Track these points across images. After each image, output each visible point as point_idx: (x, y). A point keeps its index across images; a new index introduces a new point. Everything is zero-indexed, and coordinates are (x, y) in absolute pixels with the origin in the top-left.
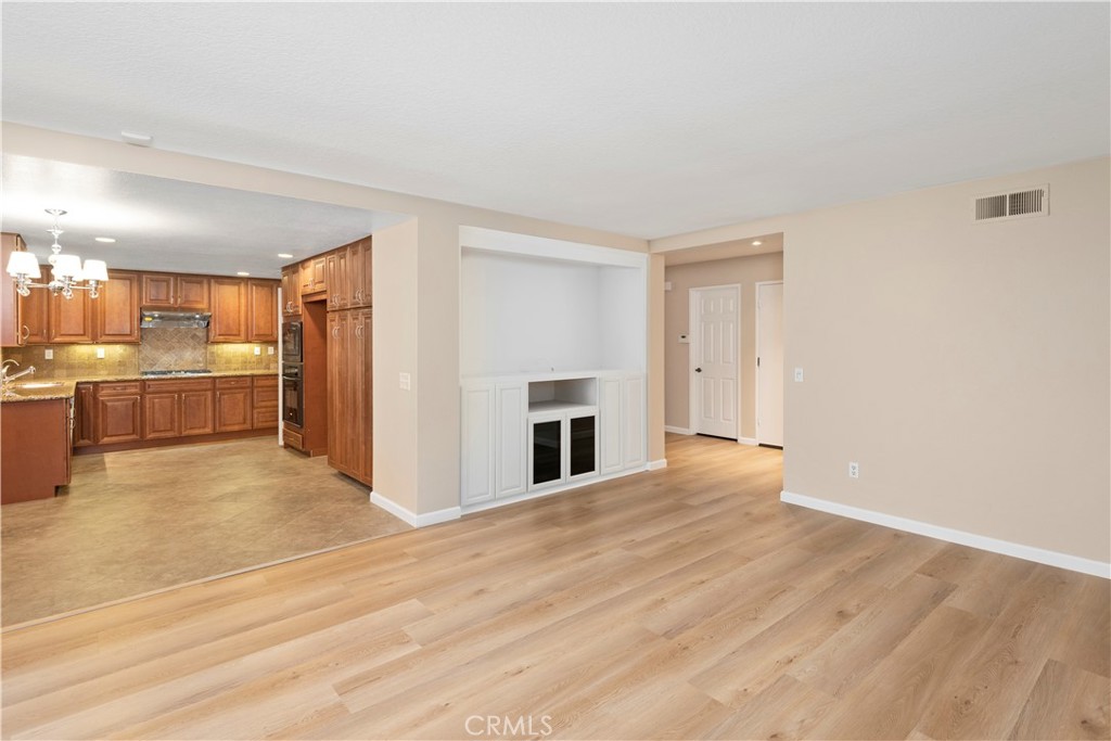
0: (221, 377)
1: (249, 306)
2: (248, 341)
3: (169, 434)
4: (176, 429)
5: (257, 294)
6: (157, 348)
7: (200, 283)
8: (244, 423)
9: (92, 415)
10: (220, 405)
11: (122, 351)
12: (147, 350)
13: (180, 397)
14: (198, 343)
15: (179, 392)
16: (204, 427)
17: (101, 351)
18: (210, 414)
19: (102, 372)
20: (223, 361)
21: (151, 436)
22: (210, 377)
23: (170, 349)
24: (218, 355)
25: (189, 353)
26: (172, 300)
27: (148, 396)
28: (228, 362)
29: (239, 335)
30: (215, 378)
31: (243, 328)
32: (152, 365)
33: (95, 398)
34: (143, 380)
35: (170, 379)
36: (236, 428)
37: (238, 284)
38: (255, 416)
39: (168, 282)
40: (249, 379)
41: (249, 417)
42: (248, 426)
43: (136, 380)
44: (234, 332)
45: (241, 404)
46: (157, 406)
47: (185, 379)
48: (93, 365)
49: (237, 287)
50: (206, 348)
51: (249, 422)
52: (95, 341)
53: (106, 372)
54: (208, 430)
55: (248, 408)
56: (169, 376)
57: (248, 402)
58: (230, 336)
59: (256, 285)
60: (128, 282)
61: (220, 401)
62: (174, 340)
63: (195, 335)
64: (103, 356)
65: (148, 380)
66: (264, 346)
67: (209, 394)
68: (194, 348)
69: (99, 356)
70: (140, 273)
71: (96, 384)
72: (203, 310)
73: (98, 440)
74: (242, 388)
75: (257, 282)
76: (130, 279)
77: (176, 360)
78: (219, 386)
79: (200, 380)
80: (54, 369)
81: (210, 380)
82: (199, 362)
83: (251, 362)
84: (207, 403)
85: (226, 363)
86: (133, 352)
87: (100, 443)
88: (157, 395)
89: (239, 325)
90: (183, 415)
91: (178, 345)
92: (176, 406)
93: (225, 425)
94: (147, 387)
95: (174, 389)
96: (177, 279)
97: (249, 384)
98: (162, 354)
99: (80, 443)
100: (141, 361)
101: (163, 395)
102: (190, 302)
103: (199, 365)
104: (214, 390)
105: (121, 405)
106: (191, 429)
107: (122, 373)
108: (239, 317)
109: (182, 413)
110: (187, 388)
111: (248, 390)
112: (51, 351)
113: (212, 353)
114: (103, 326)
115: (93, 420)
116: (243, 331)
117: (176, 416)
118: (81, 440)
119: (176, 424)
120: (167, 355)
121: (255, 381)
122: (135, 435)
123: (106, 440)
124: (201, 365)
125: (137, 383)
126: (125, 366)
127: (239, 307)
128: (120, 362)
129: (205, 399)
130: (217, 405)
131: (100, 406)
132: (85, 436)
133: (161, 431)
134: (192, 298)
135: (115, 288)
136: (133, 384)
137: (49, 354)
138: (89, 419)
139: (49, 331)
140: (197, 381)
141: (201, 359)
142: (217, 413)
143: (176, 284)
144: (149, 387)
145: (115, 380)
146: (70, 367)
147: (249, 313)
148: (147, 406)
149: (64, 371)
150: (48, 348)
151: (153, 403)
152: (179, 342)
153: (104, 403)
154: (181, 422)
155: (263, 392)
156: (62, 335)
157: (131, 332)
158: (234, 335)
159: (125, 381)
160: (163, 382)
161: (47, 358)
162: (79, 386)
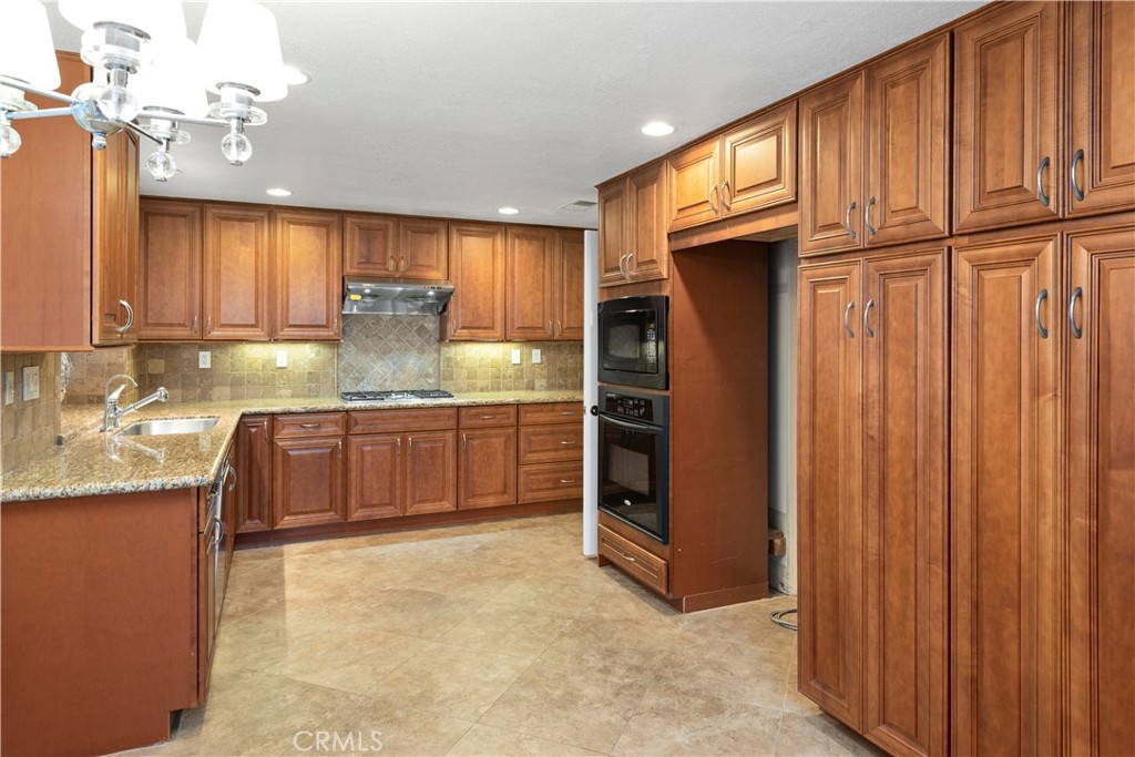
0: (469, 407)
1: (509, 274)
2: (506, 340)
3: (387, 512)
4: (398, 501)
5: (522, 252)
6: (365, 351)
7: (435, 233)
8: (505, 492)
9: (266, 473)
10: (467, 459)
11: (313, 355)
12: (351, 353)
13: (404, 441)
14: (428, 341)
15: (404, 433)
16: (441, 500)
17: (283, 355)
18: (451, 475)
19: (283, 392)
20: (464, 373)
21: (357, 515)
22: (450, 406)
23: (385, 352)
24: (457, 364)
25: (412, 361)
26: (391, 264)
27: (353, 439)
28: (472, 375)
29: (492, 328)
30: (459, 407)
31: (499, 316)
32: (359, 380)
33: (272, 443)
34: (347, 411)
35: (388, 409)
36: (491, 501)
37: (492, 235)
38: (521, 479)
39: (385, 230)
40: (513, 410)
41: (512, 482)
42: (509, 499)
43: (335, 411)
44: (486, 323)
45: (500, 457)
46: (368, 458)
47: (413, 408)
48: (269, 380)
49: (491, 240)
50: (439, 351)
51: (512, 490)
52: (273, 338)
53: (288, 392)
54: (447, 505)
55: (512, 465)
56: (387, 403)
57: (512, 453)
58: (477, 332)
59: (518, 236)
60: (324, 230)
61: (466, 451)
62: (391, 336)
63: (422, 326)
64: (284, 365)
65: (355, 410)
66: (526, 349)
67: (450, 436)
68: (421, 351)
69: (279, 365)
70: (342, 214)
71: (273, 416)
72: (437, 281)
73: (273, 522)
74: (502, 427)
75: (515, 230)
76: (327, 225)
77: (395, 372)
78: (465, 422)
79: (437, 412)
80: (211, 386)
81: (451, 411)
82: (427, 376)
83: (504, 377)
84: (447, 454)
85: (468, 378)
86: (330, 356)
87: (278, 527)
88: (368, 439)
89: (493, 309)
90: (409, 476)
91: (398, 345)
92: (398, 459)
93: (474, 496)
94: (352, 423)
95: (396, 426)
96: (399, 226)
97: (513, 420)
98: (373, 361)
99: (250, 526)
100: (342, 374)
101: (379, 438)
102: (419, 268)
103: (429, 380)
104: (458, 429)
105: (313, 455)
106: (420, 502)
107: (313, 394)
108: (493, 295)
109: (408, 471)
110: (415, 426)
111: (511, 431)
112: (208, 354)
113: (449, 359)
114: (286, 308)
115: (267, 483)
116: (499, 320)
117: (398, 478)
118: (248, 522)
119: (398, 493)
120: (380, 363)
121: (522, 414)
122: (332, 513)
123: (287, 522)
124: (431, 381)
125: (338, 416)
126: (317, 380)
127: (493, 276)
128: (310, 373)
129: (444, 447)
130: (462, 458)
131: (279, 458)
132: (255, 514)
133: (373, 506)
134: (422, 260)
135: (300, 246)
136: (332, 416)
137: (205, 359)
138: (261, 482)
139: (202, 316)
140: (431, 412)
141: (431, 370)
142: (462, 473)
143: (397, 235)
144: (356, 423)
145: (303, 410)
146: (236, 383)
147: (509, 288)
148: (353, 457)
149: (227, 390)
150: (203, 348)
151: (363, 452)
152: (398, 340)
153: (285, 452)
154: (405, 489)
155: (534, 434)
156: (223, 326)
157: (328, 321)
158: (485, 328)
159: (319, 412)
160: (377, 414)
161: (201, 366)
162: (246, 420)
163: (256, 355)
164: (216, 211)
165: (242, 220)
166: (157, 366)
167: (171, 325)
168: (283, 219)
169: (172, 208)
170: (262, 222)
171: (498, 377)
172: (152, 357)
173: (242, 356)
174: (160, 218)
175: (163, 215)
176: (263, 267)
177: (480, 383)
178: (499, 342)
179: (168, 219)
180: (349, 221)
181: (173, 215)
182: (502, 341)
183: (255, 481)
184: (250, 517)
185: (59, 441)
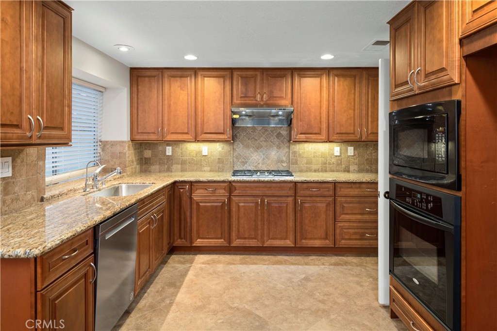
0: (302, 182)
1: (331, 100)
2: (329, 141)
3: (253, 243)
4: (259, 237)
5: (339, 85)
6: (248, 147)
7: (282, 77)
8: (326, 238)
9: (188, 214)
10: (301, 215)
11: (220, 149)
12: (240, 148)
13: (263, 201)
14: (282, 142)
15: (262, 197)
16: (285, 239)
17: (205, 149)
18: (291, 224)
19: (206, 169)
20: (305, 161)
21: (236, 243)
22: (291, 182)
23: (258, 148)
24: (300, 155)
25: (273, 153)
26: (259, 97)
28: (309, 162)
29: (319, 134)
30: (296, 183)
31: (324, 126)
32: (244, 163)
33: (191, 198)
34: (230, 182)
35: (254, 182)
36: (317, 243)
37: (320, 76)
38: (338, 231)
39: (255, 77)
40: (331, 186)
41: (331, 233)
42: (328, 243)
43: (223, 182)
44: (316, 131)
45: (323, 216)
46: (242, 210)
47: (267, 182)
48: (198, 163)
49: (319, 79)
50: (289, 147)
51: (331, 237)
52: (196, 140)
53: (209, 169)
54: (289, 243)
55: (331, 222)
56: (255, 178)
57: (331, 214)
58: (311, 135)
59: (337, 76)
60: (222, 80)
61: (301, 210)
62: (262, 139)
63: (279, 133)
64: (206, 154)
65: (234, 181)
66: (343, 146)
67: (290, 199)
68: (279, 147)
69: (204, 154)
70: (231, 70)
71: (191, 183)
72: (286, 106)
73: (191, 242)
74: (324, 196)
75: (336, 72)
76: (223, 77)
77: (264, 159)
78: (300, 192)
79: (282, 185)
80: (172, 164)
81: (292, 185)
82: (282, 162)
83: (330, 164)
84: (288, 211)
85: (306, 164)
86: (229, 149)
87: (194, 245)
88: (242, 198)
89: (320, 122)
90: (266, 223)
91: (265, 144)
92: (259, 212)
93: (306, 239)
94: (233, 189)
95: (257, 192)
96: (263, 74)
97: (331, 193)
98: (252, 152)
99: (179, 242)
100: (235, 160)
101: (248, 198)
102: (275, 99)
103: (283, 164)
104: (295, 196)
105: (212, 206)
106: (272, 239)
107: (221, 170)
108: (320, 113)
109: (265, 220)
110: (270, 193)
111: (331, 199)
112: (170, 148)
113: (295, 152)
114: (203, 124)
115: (189, 220)
116: (324, 129)
117: (259, 223)
118: (179, 240)
119: (259, 232)
120: (256, 154)
121: (338, 189)
122: (222, 240)
123: (199, 242)
124: (285, 165)
125: (226, 184)
126: (223, 162)
127: (321, 102)
128: (219, 159)
129: (287, 207)
130: (298, 215)
131: (194, 206)
132: (182, 236)
133: (245, 238)
134: (277, 93)
135: (211, 86)
136: (222, 184)
137: (169, 151)
138: (185, 219)
139: (162, 128)
140: (278, 185)
141: (284, 159)
142: (298, 224)
143: (262, 80)
144: (235, 190)
145: (206, 181)
146: (183, 163)
147: (331, 108)
148: (234, 209)
149: (179, 166)
150: (168, 145)
151: (239, 206)
152: (266, 141)
153: (198, 203)
154: (264, 230)
155: (346, 202)
156: (172, 133)
157: (224, 130)
158: (315, 134)
159: (215, 182)
160: (247, 185)
161: (167, 154)
162: (177, 184)
163: (192, 148)
164: (169, 73)
165: (181, 77)
166: (148, 154)
167: (149, 133)
168: (201, 75)
169: (148, 73)
170: (191, 78)
171: (325, 164)
172: (146, 149)
173: (186, 149)
174: (143, 79)
175: (145, 77)
176: (191, 102)
177: (314, 167)
178: (324, 142)
179: (147, 79)
180: (235, 74)
181: (149, 77)
182: (327, 142)
183: (182, 218)
184: (180, 238)
185: (42, 200)
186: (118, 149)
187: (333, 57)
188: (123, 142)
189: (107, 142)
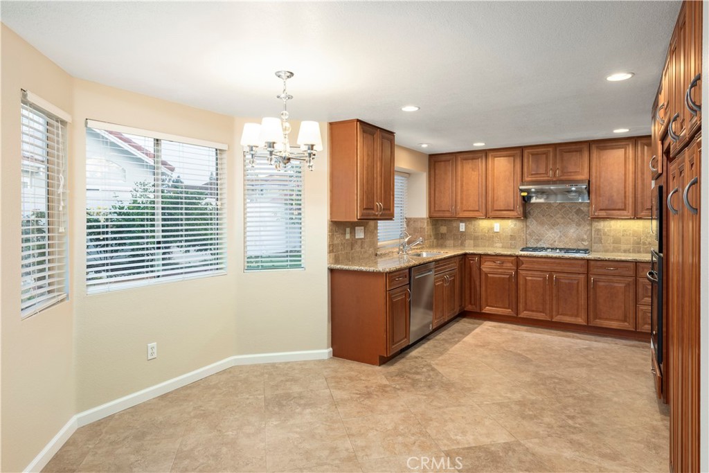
0: (596, 261)
2: (636, 217)
3: (541, 316)
4: (548, 311)
6: (542, 224)
7: (580, 151)
8: (625, 321)
9: (478, 283)
10: (595, 293)
11: (513, 226)
12: (533, 224)
13: (551, 277)
14: (583, 218)
15: (551, 273)
16: (577, 316)
17: (497, 225)
18: (583, 301)
19: (497, 244)
20: (611, 239)
21: (524, 314)
22: (582, 259)
23: (554, 225)
24: (605, 234)
25: (572, 231)
26: (551, 173)
27: (521, 272)
28: (617, 241)
29: (624, 209)
30: (588, 260)
31: (630, 201)
32: (538, 241)
33: (480, 269)
34: (517, 256)
35: (541, 257)
36: (614, 325)
37: (625, 147)
39: (547, 154)
40: (632, 265)
41: (632, 315)
42: (628, 326)
43: (511, 256)
44: (620, 206)
45: (621, 297)
46: (529, 284)
47: (556, 258)
48: (491, 237)
49: (623, 150)
50: (591, 225)
51: (632, 321)
52: (487, 217)
53: (500, 245)
54: (581, 321)
55: (632, 303)
56: (544, 254)
57: (632, 295)
58: (614, 211)
60: (512, 158)
61: (595, 288)
62: (558, 215)
64: (498, 231)
65: (521, 256)
67: (582, 277)
68: (579, 225)
69: (495, 231)
70: (522, 149)
71: (480, 255)
73: (481, 309)
74: (623, 276)
75: (645, 141)
76: (513, 156)
77: (561, 237)
78: (593, 270)
79: (573, 261)
80: (465, 240)
81: (583, 262)
82: (583, 240)
84: (580, 289)
85: (613, 243)
86: (522, 226)
87: (484, 311)
88: (530, 273)
89: (625, 197)
90: (555, 298)
91: (562, 221)
92: (547, 287)
93: (600, 318)
94: (521, 263)
95: (545, 267)
96: (556, 150)
97: (632, 273)
98: (547, 230)
99: (469, 308)
100: (528, 237)
101: (536, 273)
102: (569, 174)
103: (584, 243)
104: (587, 274)
105: (499, 278)
106: (561, 315)
107: (511, 247)
108: (625, 188)
109: (554, 295)
110: (558, 268)
111: (631, 279)
112: (464, 224)
113: (598, 230)
114: (493, 202)
115: (478, 289)
116: (630, 204)
117: (548, 298)
118: (470, 306)
119: (548, 307)
120: (551, 231)
121: (640, 269)
122: (510, 310)
123: (487, 310)
124: (586, 243)
125: (513, 258)
126: (515, 239)
127: (625, 174)
128: (511, 236)
129: (578, 283)
130: (591, 293)
131: (483, 277)
132: (473, 302)
133: (533, 311)
134: (571, 168)
135: (502, 167)
136: (509, 258)
137: (462, 227)
138: (475, 287)
139: (456, 207)
140: (568, 261)
141: (585, 237)
142: (591, 302)
143: (555, 156)
144: (523, 264)
145: (494, 254)
146: (476, 238)
147: (639, 182)
148: (521, 282)
149: (472, 242)
150: (462, 221)
151: (526, 280)
152: (563, 218)
153: (486, 274)
154: (552, 305)
156: (464, 211)
157: (514, 207)
158: (619, 210)
159: (502, 255)
160: (534, 259)
161: (461, 230)
162: (468, 256)
163: (484, 224)
164: (462, 156)
165: (473, 159)
166: (443, 229)
167: (444, 211)
168: (492, 155)
169: (444, 158)
170: (482, 159)
172: (442, 225)
173: (479, 225)
174: (440, 163)
175: (441, 161)
176: (482, 182)
177: (624, 247)
178: (631, 219)
179: (443, 163)
180: (526, 152)
181: (445, 161)
182: (634, 219)
183: (473, 286)
184: (470, 303)
185: (376, 255)
186: (419, 225)
187: (628, 130)
188: (423, 219)
189: (410, 219)
